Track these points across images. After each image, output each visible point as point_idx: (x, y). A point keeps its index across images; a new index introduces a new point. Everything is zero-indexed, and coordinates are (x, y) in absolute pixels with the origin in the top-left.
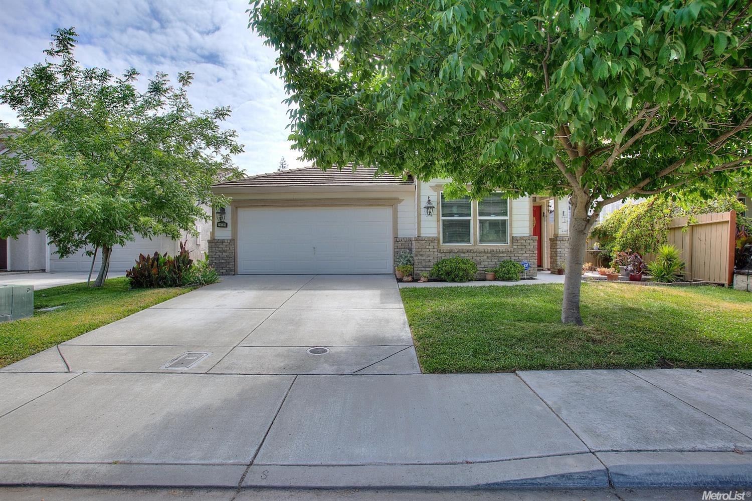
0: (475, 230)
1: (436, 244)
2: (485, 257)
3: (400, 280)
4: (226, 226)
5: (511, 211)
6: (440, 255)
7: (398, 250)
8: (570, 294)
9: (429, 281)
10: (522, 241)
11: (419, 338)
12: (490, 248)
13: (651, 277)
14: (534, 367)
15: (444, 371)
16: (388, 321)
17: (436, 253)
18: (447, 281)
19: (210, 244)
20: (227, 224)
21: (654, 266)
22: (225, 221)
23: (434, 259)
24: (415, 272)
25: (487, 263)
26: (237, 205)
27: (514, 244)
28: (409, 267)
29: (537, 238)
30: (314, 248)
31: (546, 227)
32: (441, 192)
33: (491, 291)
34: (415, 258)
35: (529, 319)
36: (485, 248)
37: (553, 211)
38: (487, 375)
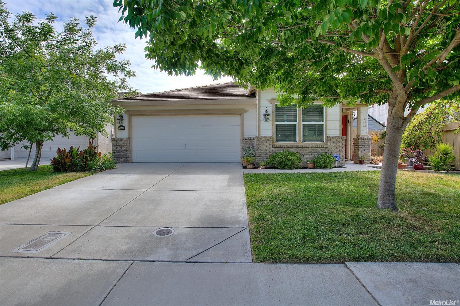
0: (300, 132)
1: (271, 142)
2: (307, 151)
3: (245, 168)
4: (124, 129)
5: (326, 118)
6: (275, 150)
7: (244, 146)
8: (386, 183)
9: (266, 168)
10: (334, 140)
11: (254, 220)
12: (310, 145)
13: (429, 167)
14: (363, 258)
15: (275, 261)
16: (230, 202)
17: (271, 148)
18: (279, 169)
19: (113, 141)
20: (124, 127)
21: (432, 159)
22: (124, 125)
23: (270, 152)
24: (256, 162)
25: (308, 155)
26: (132, 114)
27: (328, 142)
28: (251, 158)
29: (345, 137)
30: (185, 144)
31: (350, 130)
32: (275, 104)
33: (313, 177)
34: (256, 152)
35: (348, 203)
36: (307, 145)
37: (356, 118)
38: (317, 266)
